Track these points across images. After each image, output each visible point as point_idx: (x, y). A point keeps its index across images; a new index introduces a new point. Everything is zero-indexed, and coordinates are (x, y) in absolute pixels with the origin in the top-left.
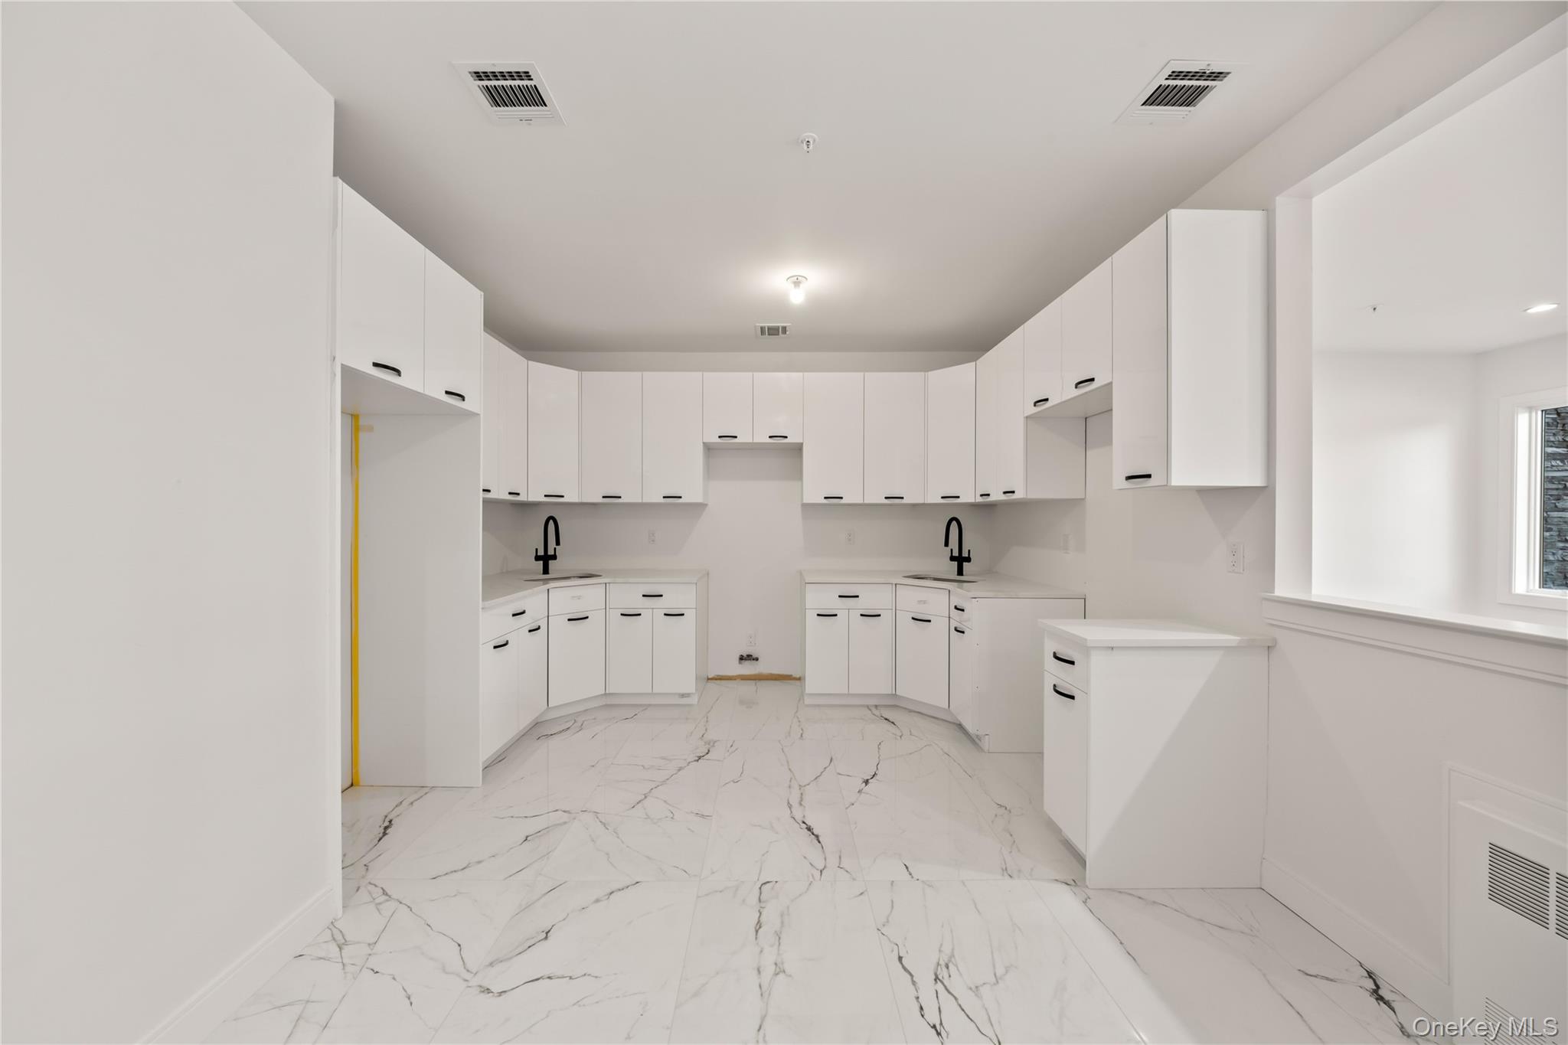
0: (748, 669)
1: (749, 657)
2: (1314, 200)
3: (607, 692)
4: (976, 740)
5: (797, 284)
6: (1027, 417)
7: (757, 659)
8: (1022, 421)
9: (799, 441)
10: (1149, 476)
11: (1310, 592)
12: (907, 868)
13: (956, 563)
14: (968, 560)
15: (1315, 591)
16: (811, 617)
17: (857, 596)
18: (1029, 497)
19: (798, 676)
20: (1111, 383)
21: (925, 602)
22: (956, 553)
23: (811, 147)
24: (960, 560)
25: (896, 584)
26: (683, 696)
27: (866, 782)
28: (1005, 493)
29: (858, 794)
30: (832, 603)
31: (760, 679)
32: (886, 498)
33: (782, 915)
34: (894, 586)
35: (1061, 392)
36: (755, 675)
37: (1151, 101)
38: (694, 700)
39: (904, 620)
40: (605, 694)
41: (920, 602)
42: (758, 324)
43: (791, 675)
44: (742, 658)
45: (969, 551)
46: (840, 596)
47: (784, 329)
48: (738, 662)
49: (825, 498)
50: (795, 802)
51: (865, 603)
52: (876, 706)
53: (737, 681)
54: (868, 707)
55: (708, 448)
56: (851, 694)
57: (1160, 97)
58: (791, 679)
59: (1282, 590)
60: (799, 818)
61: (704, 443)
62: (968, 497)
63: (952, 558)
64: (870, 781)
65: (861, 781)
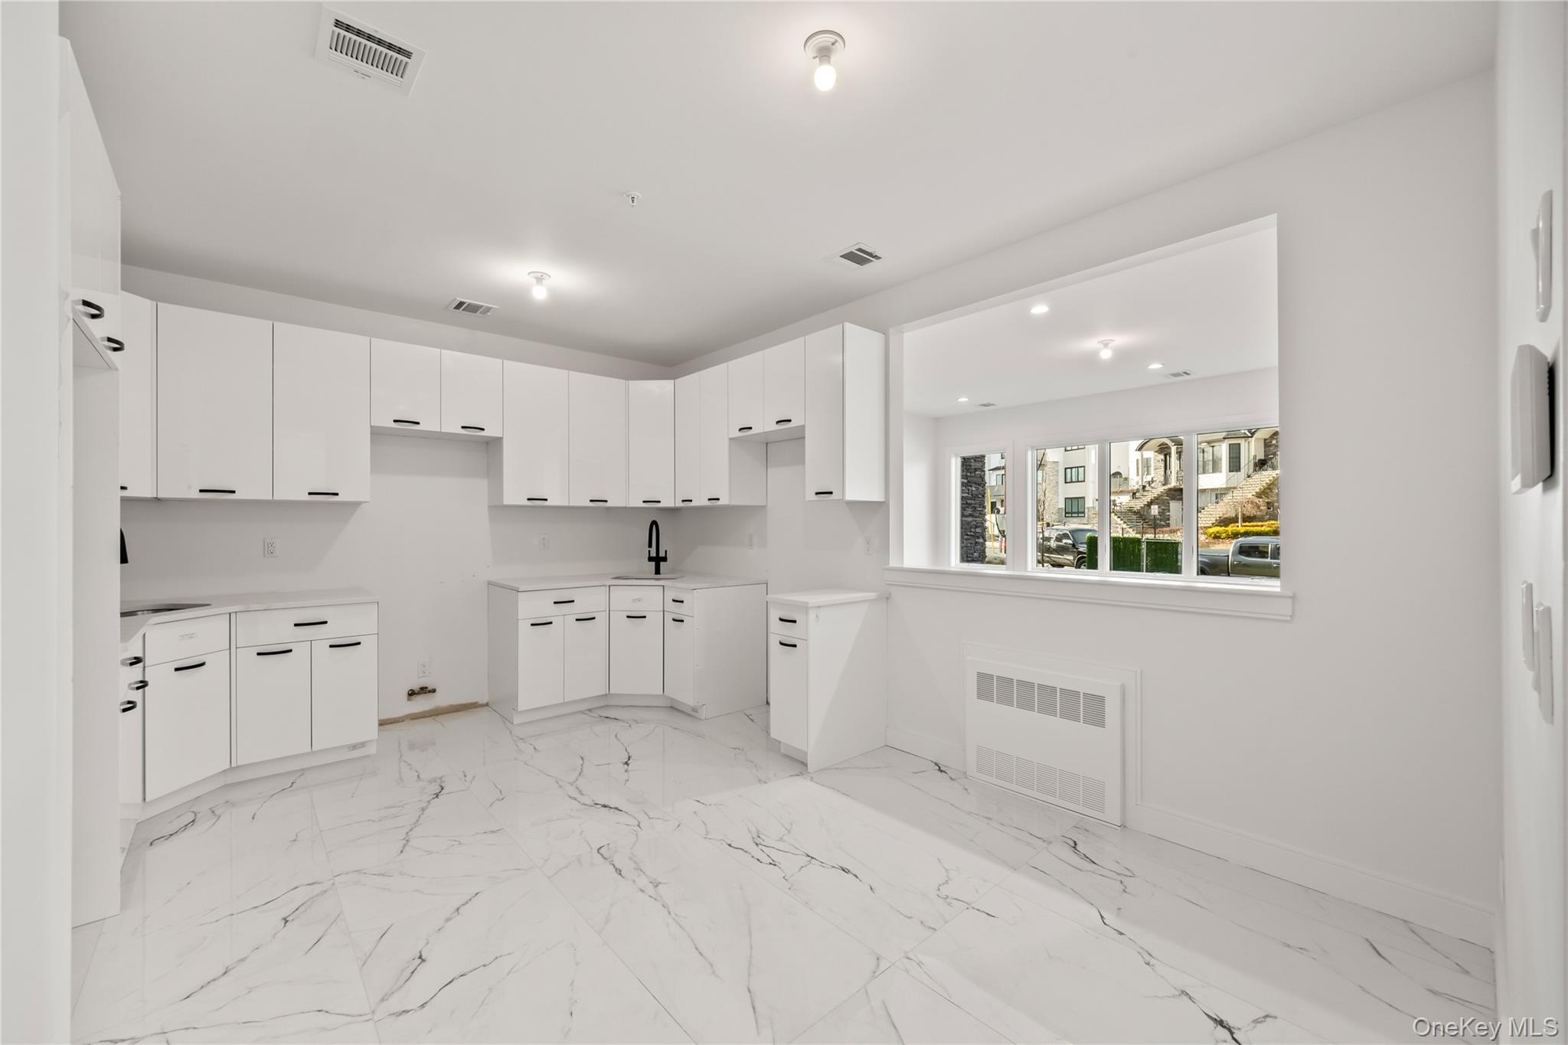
0: (421, 704)
1: (424, 690)
2: (905, 335)
3: (234, 765)
4: (693, 713)
5: (539, 280)
6: (730, 439)
7: (434, 691)
8: (727, 441)
9: (497, 434)
10: (831, 493)
11: (903, 563)
12: (698, 801)
13: (654, 563)
14: (665, 559)
15: (905, 562)
16: (524, 627)
17: (573, 601)
18: (732, 504)
19: (485, 702)
20: (804, 426)
21: (639, 600)
22: (653, 554)
23: (635, 201)
24: (658, 560)
25: (609, 586)
26: (354, 747)
27: (627, 763)
28: (709, 499)
29: (626, 773)
30: (546, 610)
31: (437, 715)
32: (591, 501)
33: (631, 859)
34: (608, 587)
35: (765, 425)
36: (431, 711)
37: (846, 256)
38: (372, 750)
39: (619, 619)
40: (231, 769)
41: (634, 600)
42: (458, 299)
43: (477, 703)
44: (412, 694)
45: (666, 551)
46: (555, 603)
47: (488, 309)
48: (406, 699)
49: (528, 499)
50: (576, 794)
51: (580, 608)
52: (590, 710)
53: (406, 722)
54: (582, 712)
55: (377, 433)
56: (568, 703)
57: (850, 256)
58: (475, 707)
59: (893, 563)
60: (588, 802)
61: (371, 426)
62: (667, 502)
63: (650, 559)
64: (629, 762)
65: (622, 765)
